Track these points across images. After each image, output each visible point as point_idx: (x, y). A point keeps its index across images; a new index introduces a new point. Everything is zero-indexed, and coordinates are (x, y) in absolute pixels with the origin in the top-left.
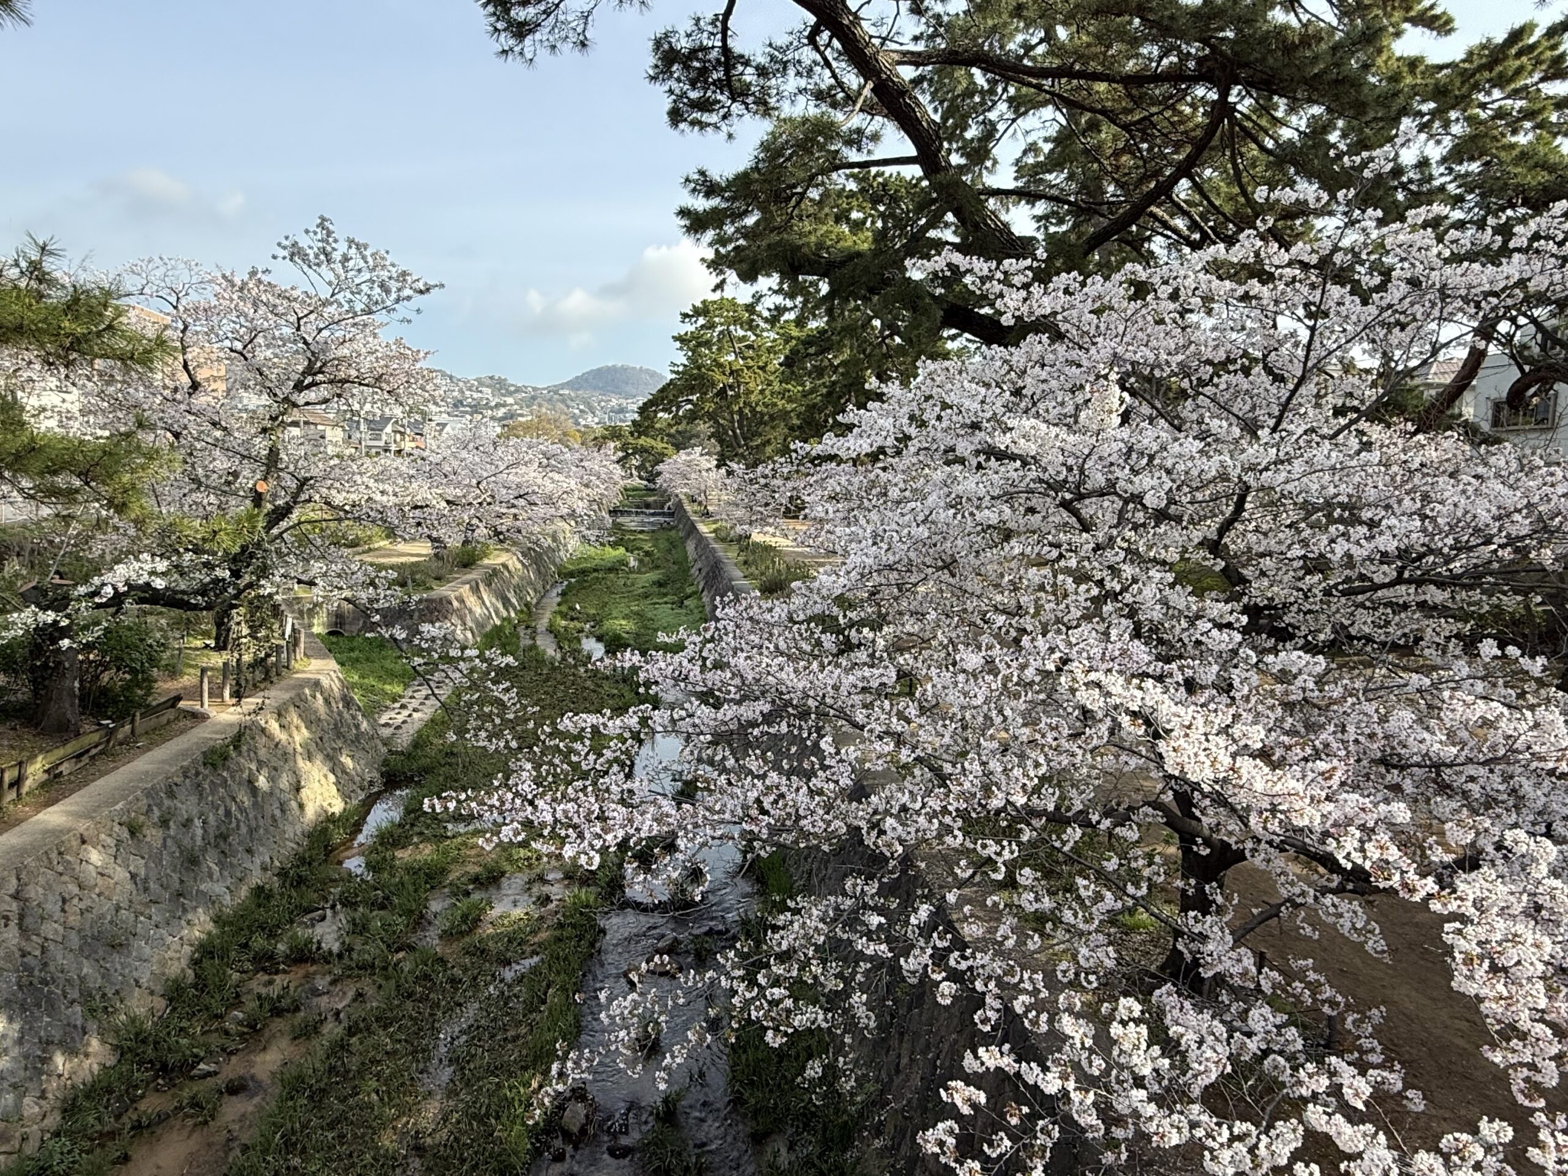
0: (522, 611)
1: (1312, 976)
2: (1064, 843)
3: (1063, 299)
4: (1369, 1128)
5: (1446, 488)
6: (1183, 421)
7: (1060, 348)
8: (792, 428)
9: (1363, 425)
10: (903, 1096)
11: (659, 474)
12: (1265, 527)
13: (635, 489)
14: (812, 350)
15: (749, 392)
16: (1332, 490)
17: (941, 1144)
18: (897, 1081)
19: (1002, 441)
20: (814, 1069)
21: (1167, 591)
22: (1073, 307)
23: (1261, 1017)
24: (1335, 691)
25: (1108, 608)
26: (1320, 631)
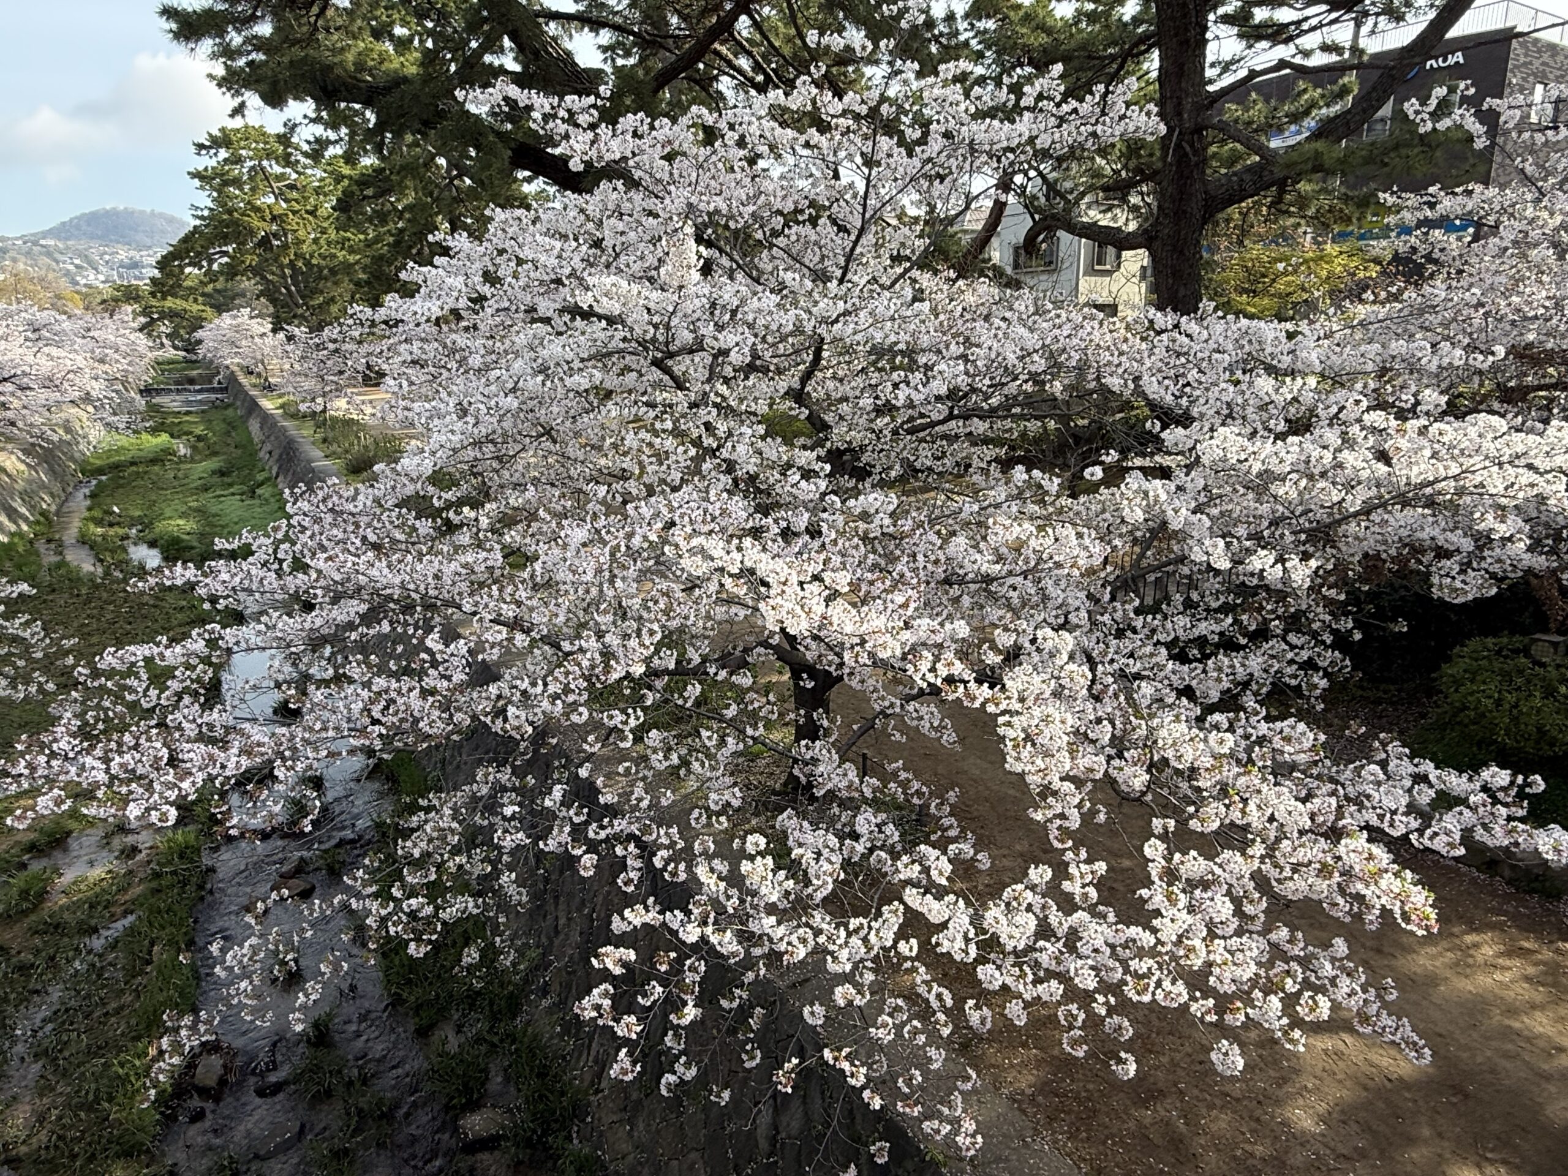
0: (38, 522)
1: (903, 775)
2: (686, 700)
3: (631, 143)
4: (952, 897)
5: (981, 331)
6: (761, 272)
7: (637, 196)
8: (358, 284)
9: (915, 273)
10: (564, 954)
11: (200, 342)
12: (841, 373)
13: (171, 362)
14: (369, 192)
15: (299, 242)
16: (893, 338)
17: (598, 1007)
18: (557, 942)
19: (585, 301)
20: (471, 955)
21: (760, 444)
22: (643, 152)
23: (865, 821)
24: (907, 525)
25: (706, 466)
26: (891, 468)
